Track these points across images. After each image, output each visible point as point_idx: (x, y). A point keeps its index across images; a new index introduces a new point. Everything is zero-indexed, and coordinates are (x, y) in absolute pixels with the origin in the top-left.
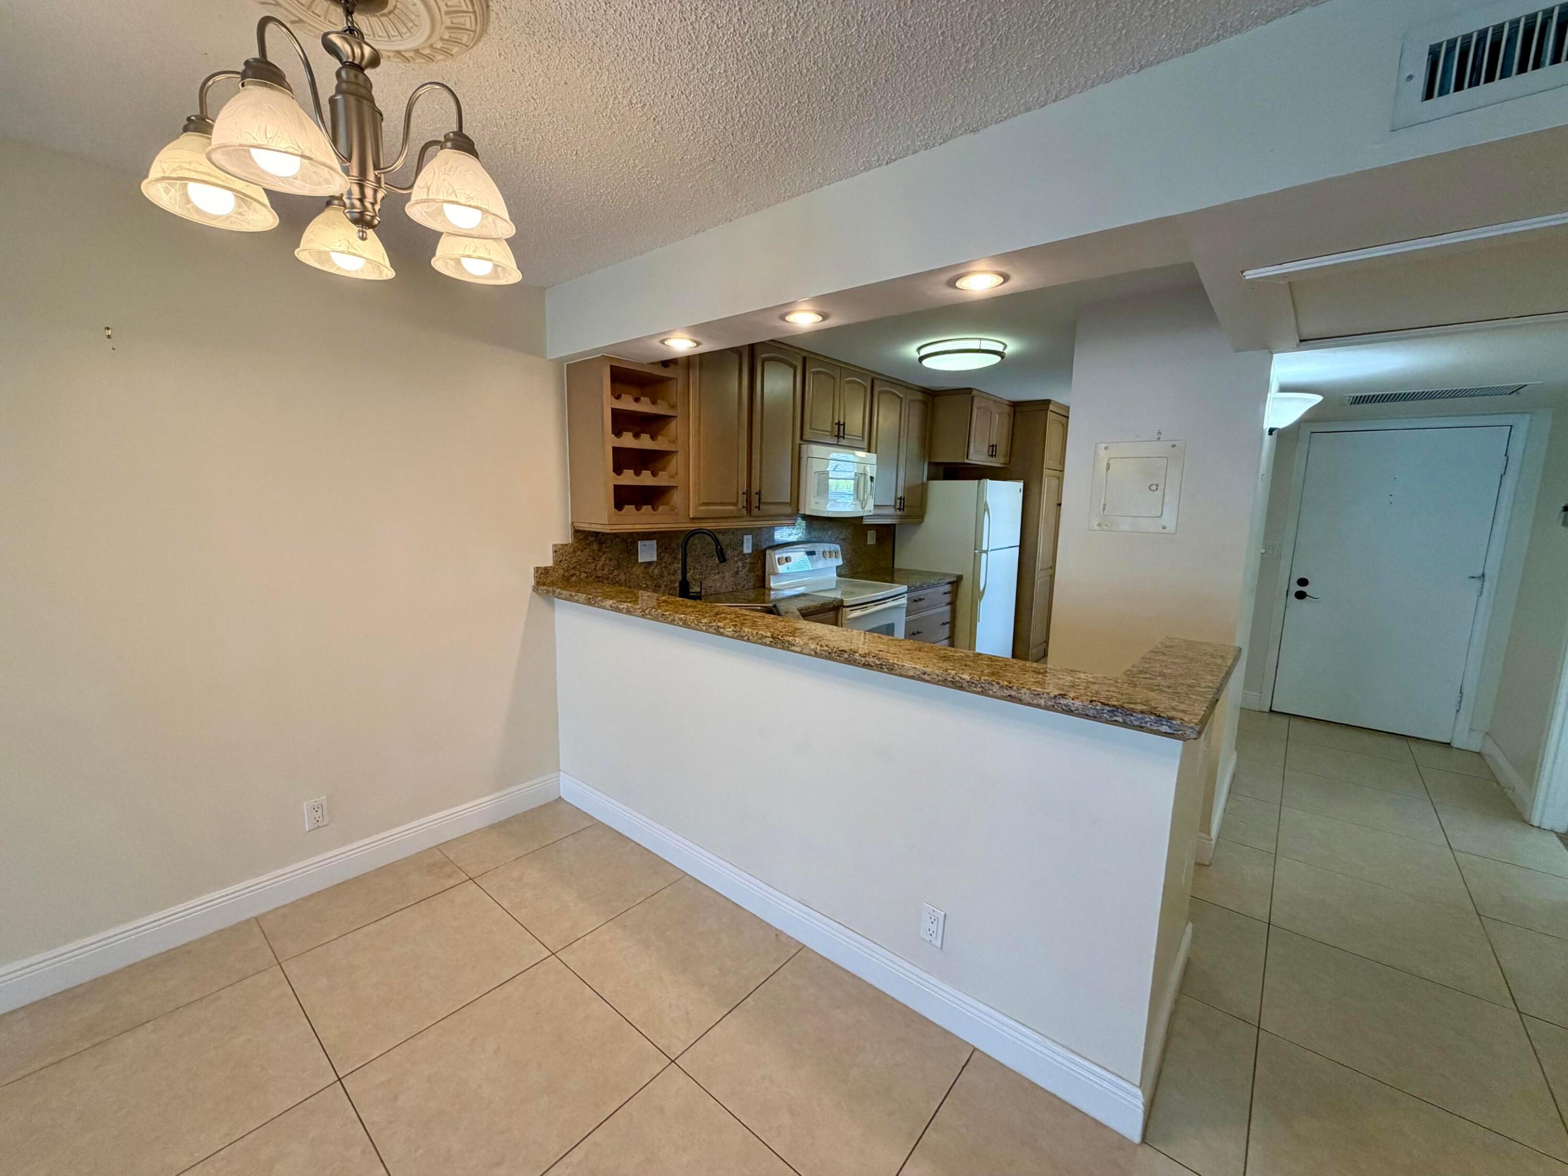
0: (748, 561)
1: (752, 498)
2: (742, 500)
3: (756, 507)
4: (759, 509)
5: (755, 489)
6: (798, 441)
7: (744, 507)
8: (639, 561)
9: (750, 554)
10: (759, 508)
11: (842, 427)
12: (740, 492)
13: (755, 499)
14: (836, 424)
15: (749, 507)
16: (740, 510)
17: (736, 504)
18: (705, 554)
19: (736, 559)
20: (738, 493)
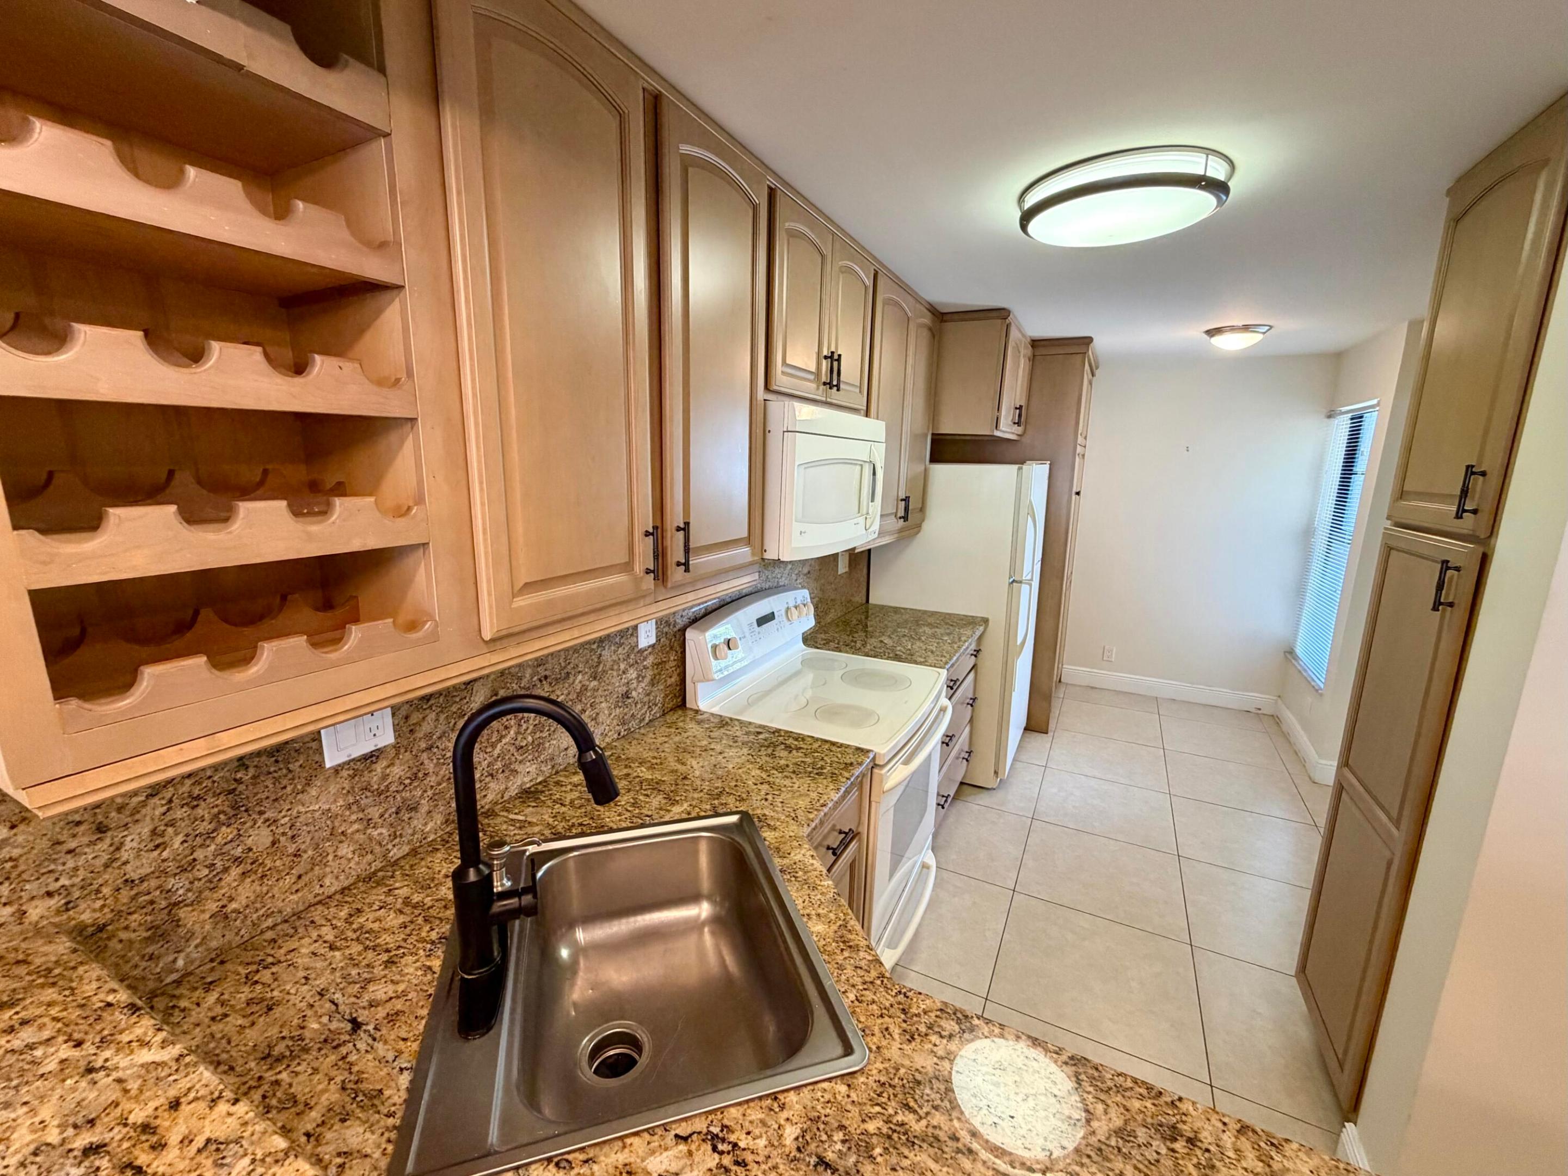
0: (649, 661)
1: (668, 542)
2: (644, 548)
3: (679, 564)
4: (687, 570)
5: (675, 517)
6: (761, 393)
7: (648, 571)
8: (328, 764)
9: (653, 646)
10: (686, 565)
11: (835, 364)
12: (638, 535)
13: (675, 544)
14: (826, 357)
15: (659, 572)
16: (637, 581)
17: (627, 567)
18: (546, 677)
19: (622, 666)
20: (631, 533)
